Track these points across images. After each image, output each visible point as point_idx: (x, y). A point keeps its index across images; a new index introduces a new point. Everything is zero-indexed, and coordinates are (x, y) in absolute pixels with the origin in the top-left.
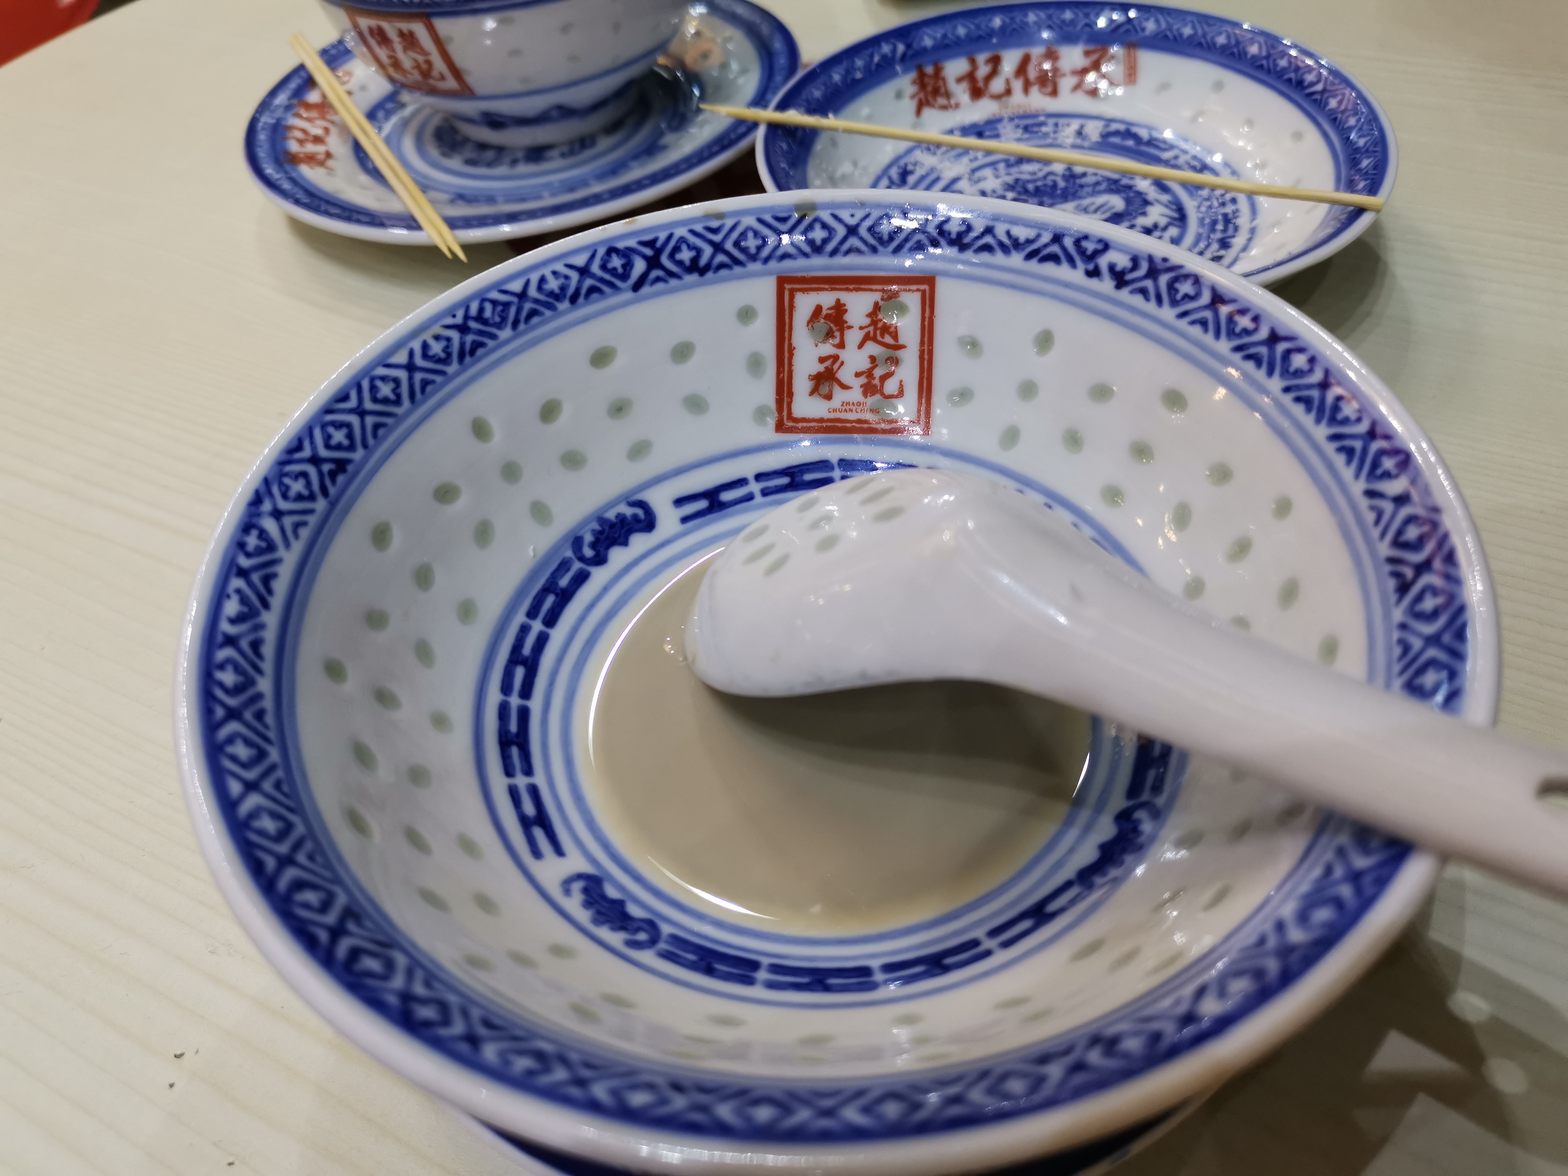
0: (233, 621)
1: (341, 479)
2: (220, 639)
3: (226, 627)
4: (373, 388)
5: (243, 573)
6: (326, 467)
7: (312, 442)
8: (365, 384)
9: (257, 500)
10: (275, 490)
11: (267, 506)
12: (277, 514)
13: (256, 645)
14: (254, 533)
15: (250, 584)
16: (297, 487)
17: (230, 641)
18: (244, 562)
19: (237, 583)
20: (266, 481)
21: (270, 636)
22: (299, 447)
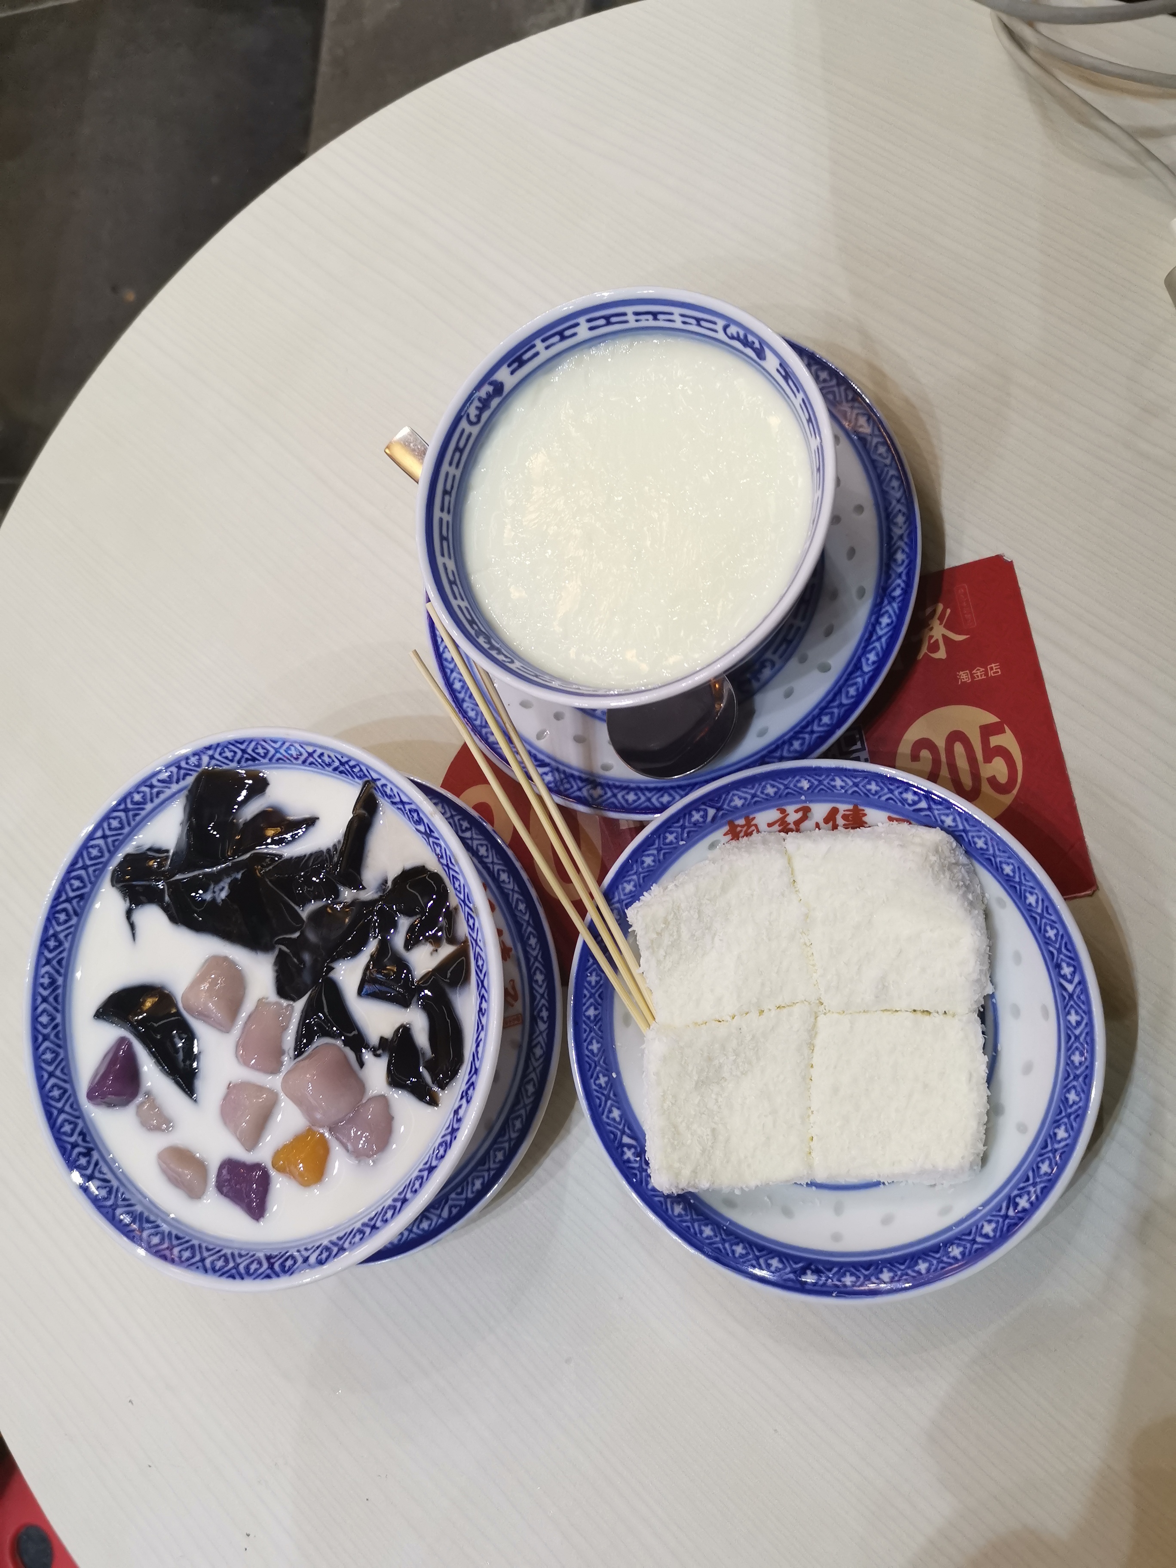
0: (159, 781)
1: (250, 763)
2: (148, 783)
3: (154, 781)
4: (288, 748)
5: (179, 768)
6: (246, 756)
7: (248, 745)
8: (287, 745)
9: (209, 748)
10: (219, 750)
11: (210, 752)
12: (212, 757)
13: (158, 794)
14: (197, 757)
15: (178, 773)
16: (229, 754)
17: (152, 786)
18: (183, 764)
19: (174, 769)
20: (218, 745)
21: (168, 792)
22: (241, 743)
